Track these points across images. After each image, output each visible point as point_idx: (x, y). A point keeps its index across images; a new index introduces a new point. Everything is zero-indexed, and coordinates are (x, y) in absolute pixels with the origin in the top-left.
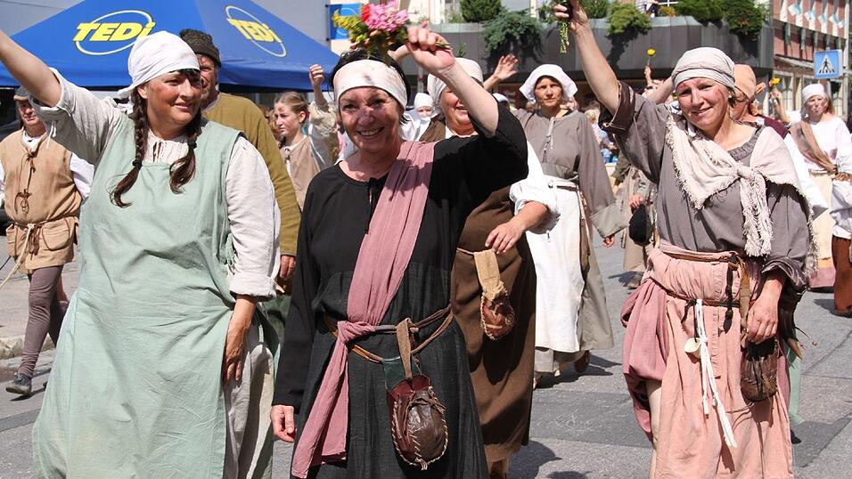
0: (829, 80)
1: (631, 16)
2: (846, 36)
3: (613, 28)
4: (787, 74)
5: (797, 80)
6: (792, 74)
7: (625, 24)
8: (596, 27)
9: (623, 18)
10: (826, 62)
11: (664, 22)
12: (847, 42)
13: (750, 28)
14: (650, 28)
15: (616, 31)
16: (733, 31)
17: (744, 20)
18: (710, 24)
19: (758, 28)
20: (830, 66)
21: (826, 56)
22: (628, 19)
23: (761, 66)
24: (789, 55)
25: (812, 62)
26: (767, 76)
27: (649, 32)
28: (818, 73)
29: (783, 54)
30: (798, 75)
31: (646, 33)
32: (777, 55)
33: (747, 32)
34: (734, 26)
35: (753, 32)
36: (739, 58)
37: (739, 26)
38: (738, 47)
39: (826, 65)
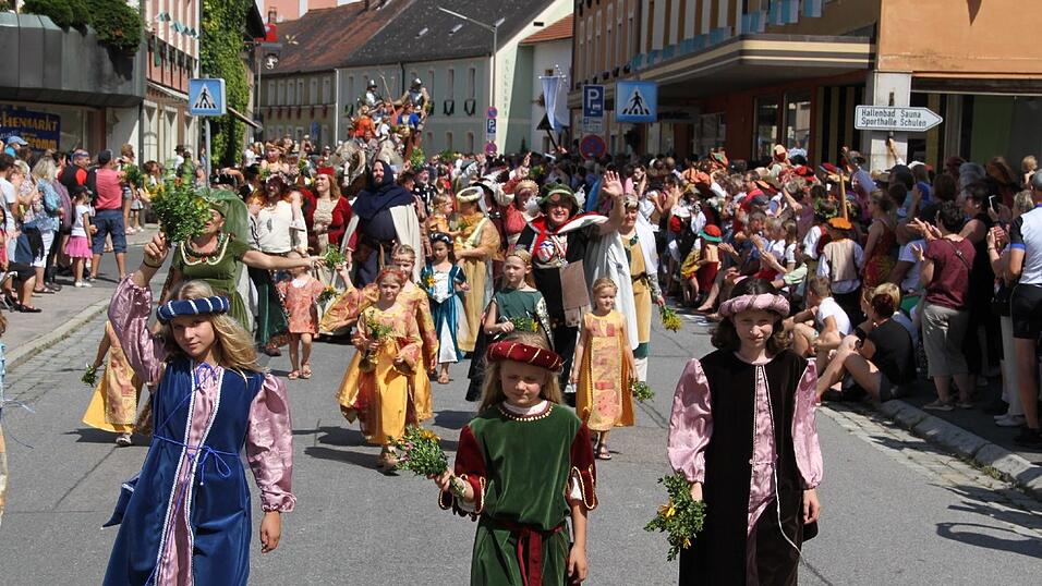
0: (208, 117)
2: (196, 56)
10: (204, 94)
12: (197, 62)
13: (126, 40)
16: (101, 43)
17: (118, 29)
18: (72, 29)
19: (136, 42)
20: (210, 100)
21: (205, 86)
28: (194, 108)
33: (122, 45)
34: (106, 36)
35: (131, 46)
36: (109, 80)
37: (111, 36)
38: (108, 66)
39: (204, 98)
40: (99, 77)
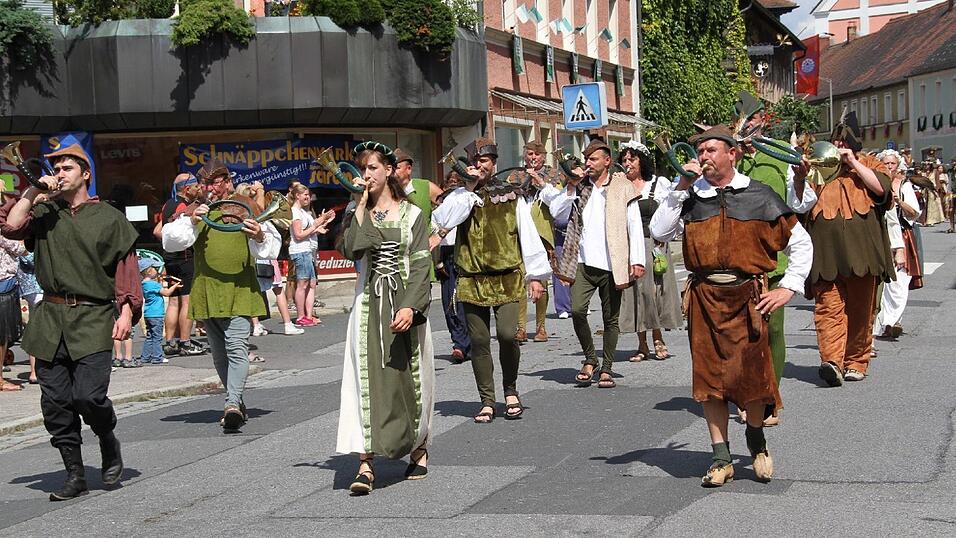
0: (588, 131)
1: (215, 15)
2: (634, 65)
3: (181, 35)
4: (521, 122)
5: (544, 133)
6: (531, 123)
7: (203, 28)
8: (155, 33)
9: (201, 16)
10: (581, 103)
11: (280, 25)
12: (636, 74)
13: (433, 38)
14: (253, 37)
15: (185, 41)
16: (403, 45)
17: (422, 25)
18: (361, 30)
19: (448, 40)
20: (588, 110)
21: (581, 93)
22: (208, 19)
23: (462, 107)
24: (524, 89)
25: (559, 101)
26: (480, 124)
27: (252, 44)
28: (569, 121)
29: (511, 87)
30: (544, 125)
31: (245, 46)
32: (496, 89)
33: (429, 45)
34: (406, 36)
35: (440, 46)
36: (418, 92)
37: (414, 35)
38: (414, 74)
39: (581, 108)
40: (403, 88)
